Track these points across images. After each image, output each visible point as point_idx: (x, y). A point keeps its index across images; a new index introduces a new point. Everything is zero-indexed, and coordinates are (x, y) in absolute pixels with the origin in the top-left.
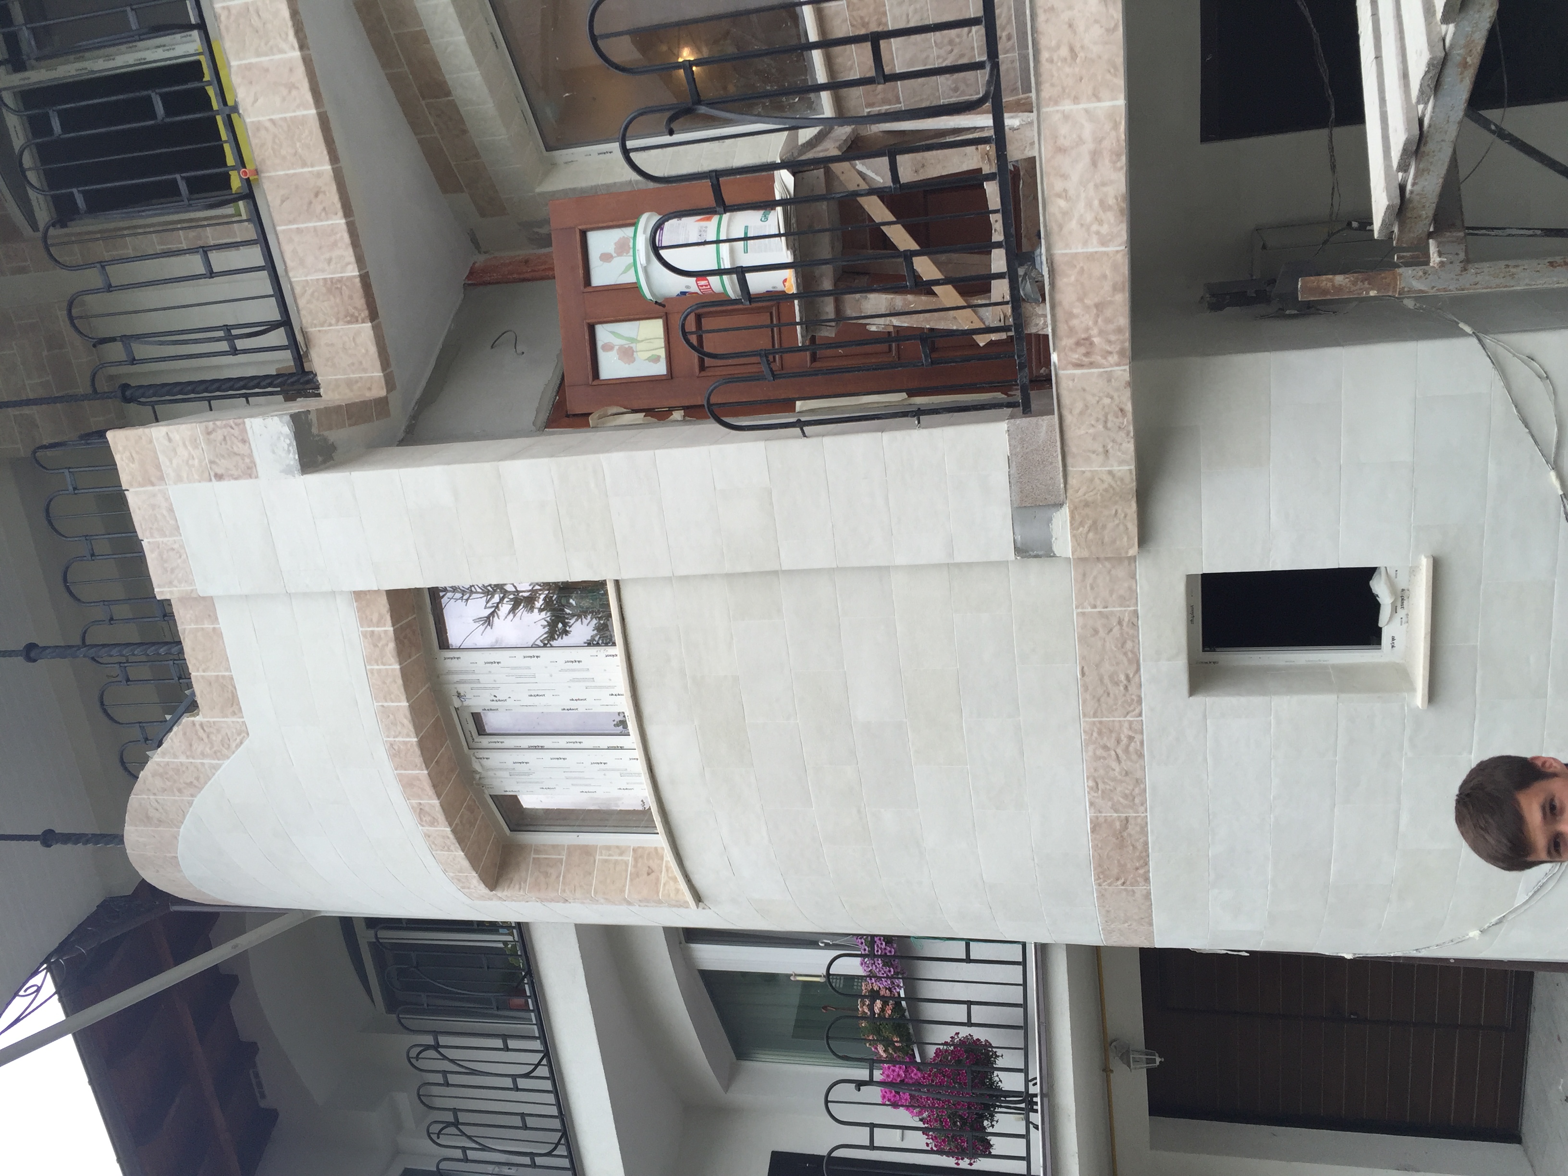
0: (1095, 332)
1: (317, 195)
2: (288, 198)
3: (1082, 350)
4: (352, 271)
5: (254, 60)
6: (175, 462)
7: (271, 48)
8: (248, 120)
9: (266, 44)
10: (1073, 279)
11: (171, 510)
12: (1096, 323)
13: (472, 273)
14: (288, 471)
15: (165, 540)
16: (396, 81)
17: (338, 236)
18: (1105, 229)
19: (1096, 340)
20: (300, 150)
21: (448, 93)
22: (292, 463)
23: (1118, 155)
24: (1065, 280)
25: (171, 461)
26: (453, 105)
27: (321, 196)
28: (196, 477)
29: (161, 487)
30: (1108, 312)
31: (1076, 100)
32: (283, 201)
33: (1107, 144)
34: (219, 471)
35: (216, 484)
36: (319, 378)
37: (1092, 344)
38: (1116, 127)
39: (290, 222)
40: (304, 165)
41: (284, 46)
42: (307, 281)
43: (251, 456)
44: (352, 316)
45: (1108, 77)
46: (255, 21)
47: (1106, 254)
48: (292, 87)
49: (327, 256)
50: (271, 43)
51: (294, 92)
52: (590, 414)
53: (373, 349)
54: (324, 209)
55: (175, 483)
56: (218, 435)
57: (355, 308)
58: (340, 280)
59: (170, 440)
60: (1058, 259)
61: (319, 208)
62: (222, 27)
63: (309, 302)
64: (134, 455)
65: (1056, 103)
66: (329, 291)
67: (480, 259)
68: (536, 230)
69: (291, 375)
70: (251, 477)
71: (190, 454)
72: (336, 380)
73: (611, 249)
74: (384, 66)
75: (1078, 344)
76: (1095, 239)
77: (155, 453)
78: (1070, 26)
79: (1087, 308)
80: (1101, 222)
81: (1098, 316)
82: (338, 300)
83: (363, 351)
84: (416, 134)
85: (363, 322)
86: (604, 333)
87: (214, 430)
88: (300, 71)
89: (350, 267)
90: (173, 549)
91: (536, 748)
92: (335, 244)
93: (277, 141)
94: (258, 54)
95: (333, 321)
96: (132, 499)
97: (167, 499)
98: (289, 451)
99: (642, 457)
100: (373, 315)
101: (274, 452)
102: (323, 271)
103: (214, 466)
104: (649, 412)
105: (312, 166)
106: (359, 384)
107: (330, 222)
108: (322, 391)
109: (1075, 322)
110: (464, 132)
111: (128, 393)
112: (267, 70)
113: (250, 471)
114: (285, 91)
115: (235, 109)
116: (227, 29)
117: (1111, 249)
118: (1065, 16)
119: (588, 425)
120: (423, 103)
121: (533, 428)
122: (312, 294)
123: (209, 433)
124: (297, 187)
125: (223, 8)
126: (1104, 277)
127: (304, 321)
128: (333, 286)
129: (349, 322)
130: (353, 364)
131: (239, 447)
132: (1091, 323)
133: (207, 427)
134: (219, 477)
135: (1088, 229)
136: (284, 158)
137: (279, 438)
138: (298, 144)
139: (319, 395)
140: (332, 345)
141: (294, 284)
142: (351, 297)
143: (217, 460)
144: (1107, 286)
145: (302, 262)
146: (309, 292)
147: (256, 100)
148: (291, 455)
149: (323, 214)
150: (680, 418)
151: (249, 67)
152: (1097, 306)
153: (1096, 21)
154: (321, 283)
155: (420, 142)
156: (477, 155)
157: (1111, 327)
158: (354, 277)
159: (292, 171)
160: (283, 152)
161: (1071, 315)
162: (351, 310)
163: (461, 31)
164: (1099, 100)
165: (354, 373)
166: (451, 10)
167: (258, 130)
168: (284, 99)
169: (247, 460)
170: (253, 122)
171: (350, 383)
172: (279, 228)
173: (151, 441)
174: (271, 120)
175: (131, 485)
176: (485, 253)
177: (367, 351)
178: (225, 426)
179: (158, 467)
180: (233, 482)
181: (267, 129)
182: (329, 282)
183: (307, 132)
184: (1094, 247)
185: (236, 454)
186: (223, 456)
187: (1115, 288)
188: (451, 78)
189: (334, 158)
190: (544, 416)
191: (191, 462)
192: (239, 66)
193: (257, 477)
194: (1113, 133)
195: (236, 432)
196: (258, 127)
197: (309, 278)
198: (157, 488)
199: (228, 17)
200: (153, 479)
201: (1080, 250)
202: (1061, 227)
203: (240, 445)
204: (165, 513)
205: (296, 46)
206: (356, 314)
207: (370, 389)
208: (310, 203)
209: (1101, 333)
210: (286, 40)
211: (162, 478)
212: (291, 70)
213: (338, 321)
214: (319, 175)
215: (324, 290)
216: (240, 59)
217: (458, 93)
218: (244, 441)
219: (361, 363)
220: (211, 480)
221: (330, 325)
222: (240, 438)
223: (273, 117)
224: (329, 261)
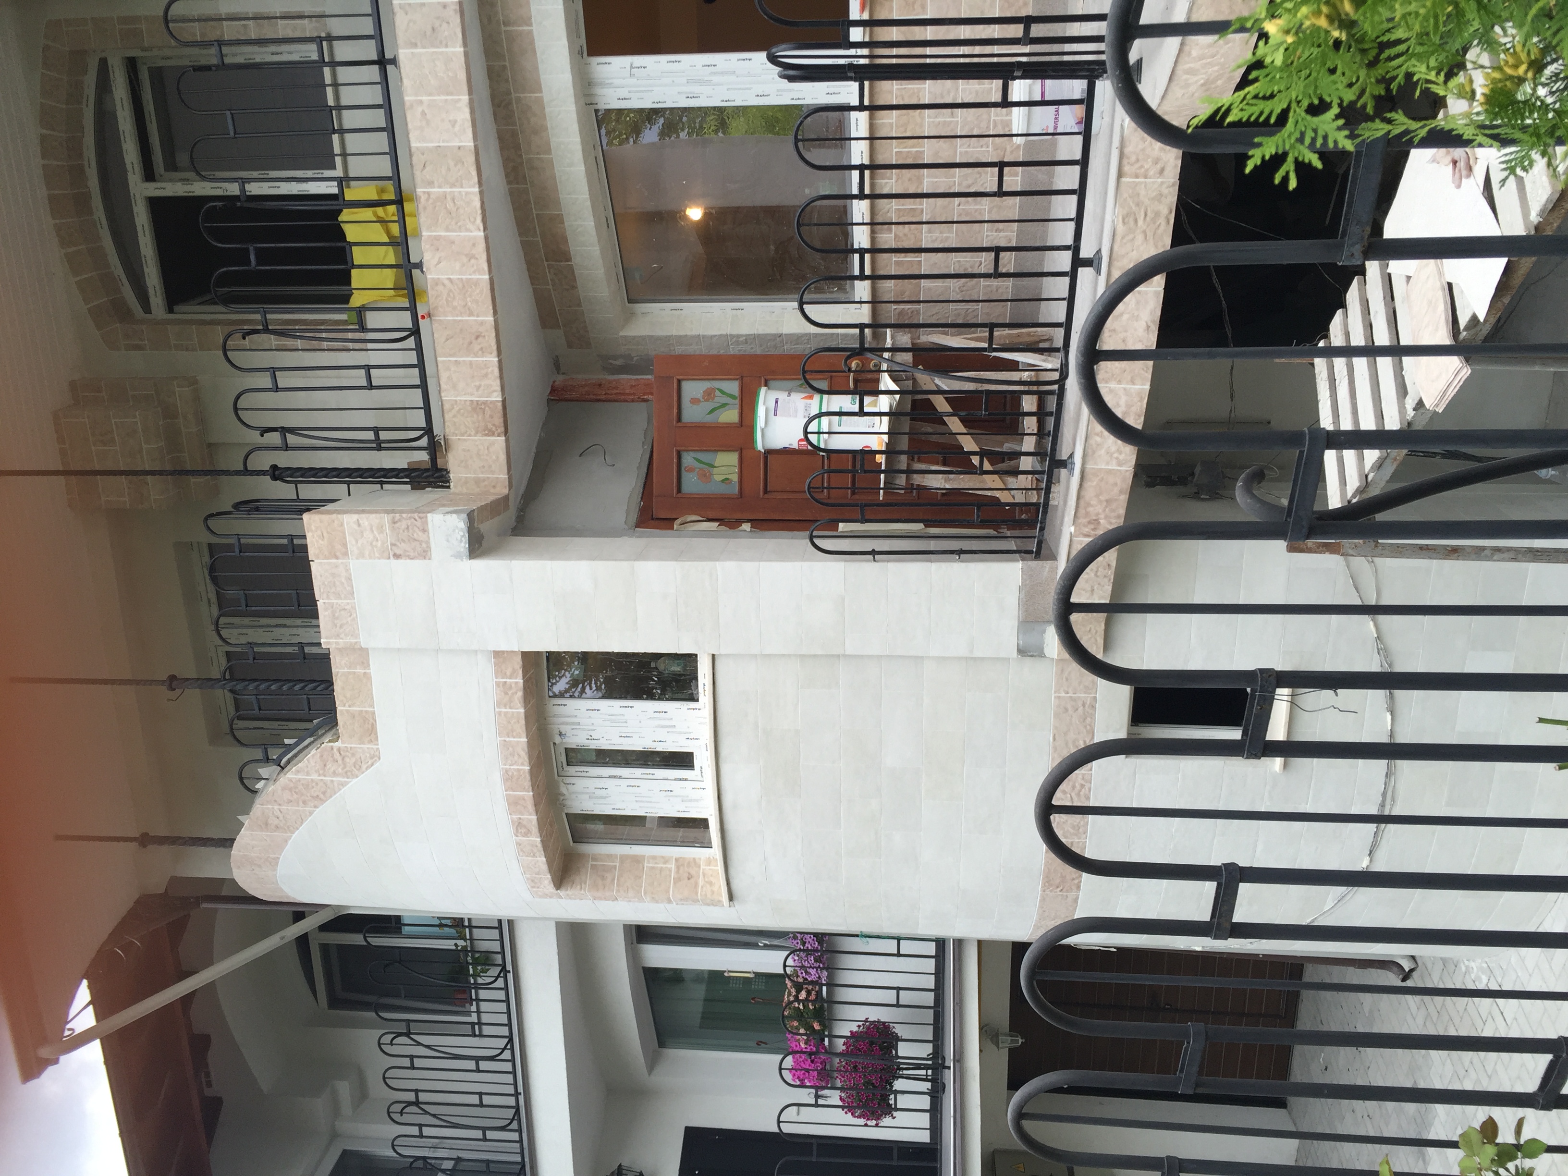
0: (1102, 516)
1: (477, 337)
2: (452, 337)
3: (1092, 526)
4: (497, 397)
5: (443, 234)
6: (359, 544)
7: (460, 227)
8: (429, 277)
9: (456, 223)
10: (1095, 483)
11: (349, 579)
12: (1104, 511)
13: (553, 390)
14: (458, 556)
15: (340, 601)
16: (527, 247)
17: (490, 369)
18: (1122, 457)
19: (1102, 521)
20: (469, 304)
21: (569, 259)
22: (462, 550)
23: (1139, 416)
24: (1089, 483)
25: (357, 542)
26: (571, 269)
27: (480, 339)
28: (377, 555)
29: (344, 561)
30: (1114, 506)
31: (1119, 382)
32: (447, 340)
33: (1134, 409)
34: (398, 552)
35: (393, 562)
36: (451, 476)
37: (1099, 523)
38: (1141, 399)
39: (451, 356)
40: (471, 314)
41: (470, 226)
42: (456, 401)
43: (428, 543)
44: (490, 430)
45: (1142, 372)
46: (450, 205)
47: (1120, 471)
48: (471, 257)
49: (477, 383)
50: (459, 224)
51: (473, 261)
52: (676, 519)
53: (503, 457)
54: (481, 349)
55: (357, 559)
56: (403, 525)
57: (494, 425)
58: (485, 403)
59: (359, 525)
60: (1087, 470)
61: (476, 347)
62: (420, 206)
63: (454, 416)
64: (325, 534)
65: (1107, 382)
66: (474, 410)
67: (560, 379)
68: (611, 361)
69: (427, 470)
70: (425, 558)
71: (375, 537)
72: (466, 478)
73: (699, 395)
74: (520, 235)
75: (1089, 523)
76: (1114, 462)
77: (344, 533)
78: (1124, 341)
79: (1100, 502)
80: (1120, 453)
81: (1106, 507)
82: (480, 417)
83: (494, 457)
84: (532, 284)
85: (499, 436)
86: (688, 459)
87: (399, 520)
88: (481, 246)
89: (495, 394)
90: (345, 609)
91: (615, 777)
92: (486, 375)
93: (452, 295)
94: (447, 229)
95: (473, 433)
96: (316, 568)
97: (348, 570)
98: (461, 541)
99: (750, 566)
100: (506, 432)
101: (448, 541)
102: (472, 394)
103: (394, 548)
104: (721, 521)
105: (478, 316)
106: (486, 483)
107: (484, 359)
108: (452, 485)
109: (1090, 509)
110: (574, 287)
111: (277, 473)
112: (453, 242)
113: (425, 554)
114: (465, 260)
115: (419, 266)
116: (425, 208)
117: (1123, 468)
118: (1122, 335)
119: (672, 528)
120: (546, 263)
121: (626, 527)
122: (459, 411)
123: (395, 523)
124: (461, 330)
125: (424, 192)
126: (1116, 484)
127: (447, 430)
128: (478, 407)
129: (486, 435)
130: (483, 467)
131: (419, 535)
132: (1101, 511)
133: (394, 518)
134: (397, 556)
135: (1111, 456)
136: (455, 308)
137: (454, 530)
138: (468, 299)
139: (449, 487)
140: (468, 450)
141: (444, 403)
142: (491, 417)
143: (398, 544)
144: (1116, 490)
145: (454, 387)
146: (456, 408)
147: (439, 262)
148: (463, 544)
149: (480, 352)
150: (748, 529)
151: (437, 238)
152: (1107, 501)
153: (1140, 341)
154: (468, 403)
155: (535, 290)
156: (579, 305)
157: (1113, 514)
158: (498, 401)
159: (459, 318)
160: (455, 303)
161: (1089, 505)
162: (490, 426)
163: (592, 218)
164: (1134, 384)
165: (482, 473)
166: (589, 203)
167: (437, 284)
168: (463, 265)
169: (424, 545)
170: (433, 278)
171: (477, 481)
172: (439, 359)
173: (342, 525)
174: (450, 279)
175: (318, 558)
176: (563, 374)
177: (498, 457)
178: (410, 518)
179: (345, 545)
180: (409, 561)
181: (444, 285)
182: (475, 403)
183: (478, 291)
184: (1113, 466)
185: (415, 540)
186: (403, 541)
187: (1121, 492)
188: (574, 248)
189: (495, 312)
190: (634, 517)
191: (374, 543)
192: (430, 236)
193: (430, 559)
194: (1139, 403)
195: (419, 523)
196: (437, 282)
197: (459, 398)
198: (340, 561)
199: (427, 200)
200: (338, 554)
201: (1103, 467)
202: (1094, 452)
203: (420, 534)
204: (343, 580)
205: (482, 228)
206: (494, 429)
207: (494, 487)
208: (471, 343)
209: (1106, 517)
210: (474, 223)
211: (346, 554)
212: (474, 245)
213: (477, 433)
214: (482, 323)
215: (469, 408)
216: (431, 232)
217: (576, 260)
218: (425, 531)
219: (490, 466)
220: (389, 558)
221: (470, 435)
222: (421, 528)
223: (452, 277)
224: (478, 387)
